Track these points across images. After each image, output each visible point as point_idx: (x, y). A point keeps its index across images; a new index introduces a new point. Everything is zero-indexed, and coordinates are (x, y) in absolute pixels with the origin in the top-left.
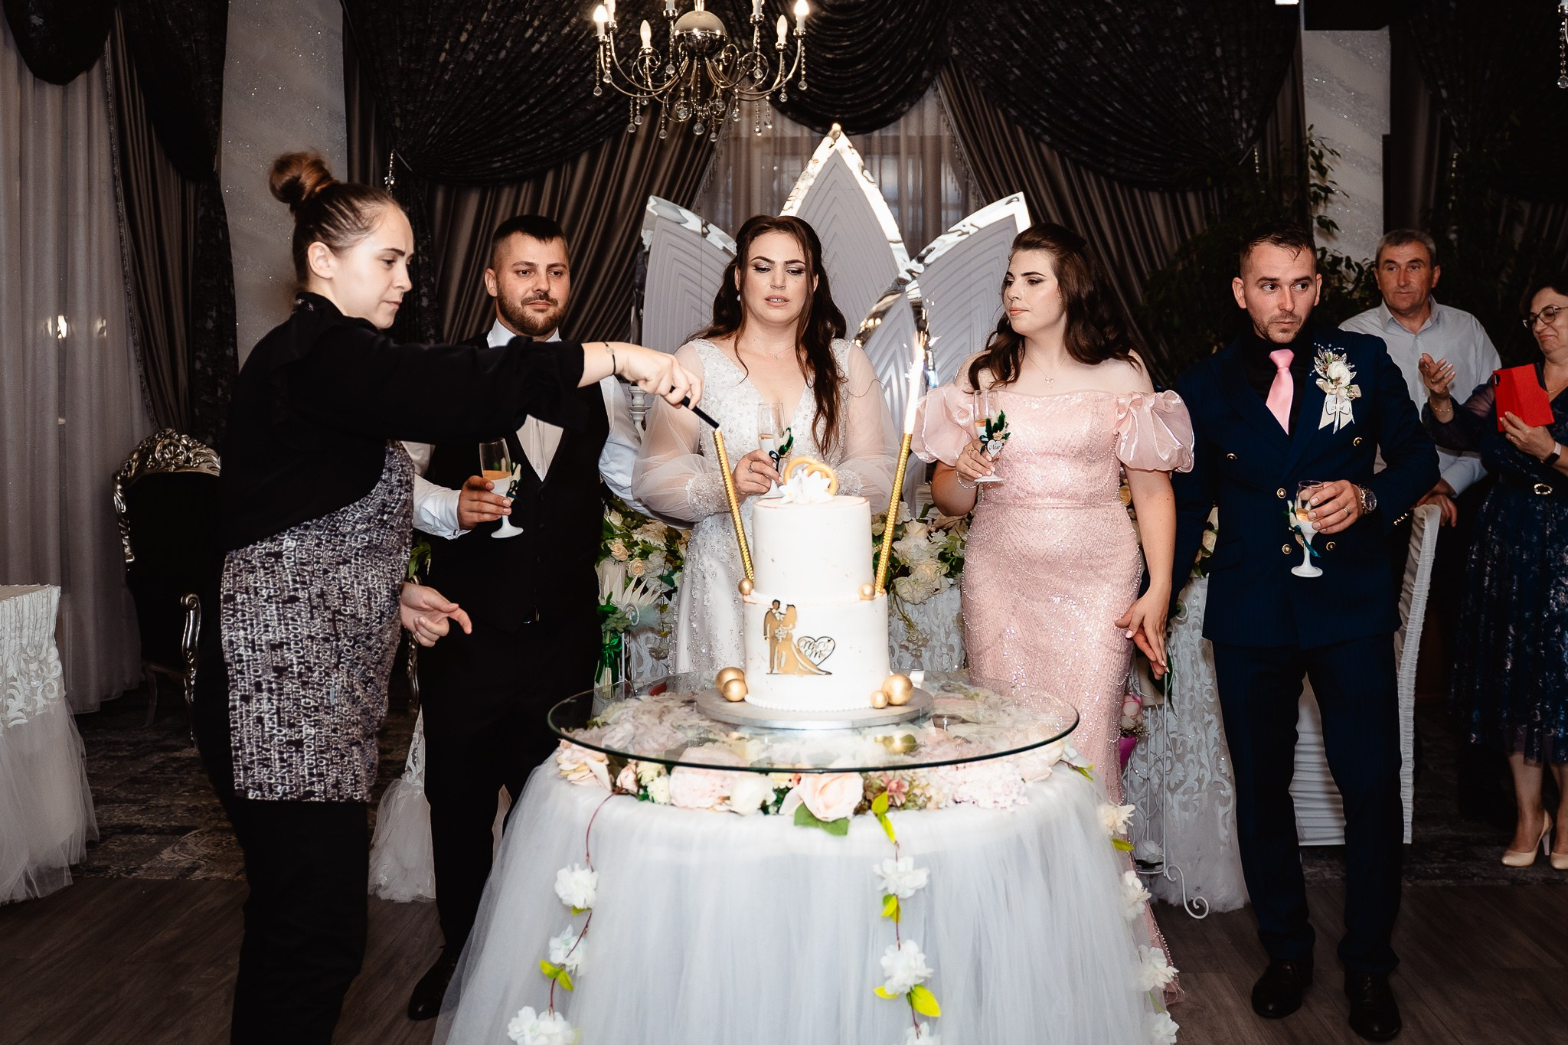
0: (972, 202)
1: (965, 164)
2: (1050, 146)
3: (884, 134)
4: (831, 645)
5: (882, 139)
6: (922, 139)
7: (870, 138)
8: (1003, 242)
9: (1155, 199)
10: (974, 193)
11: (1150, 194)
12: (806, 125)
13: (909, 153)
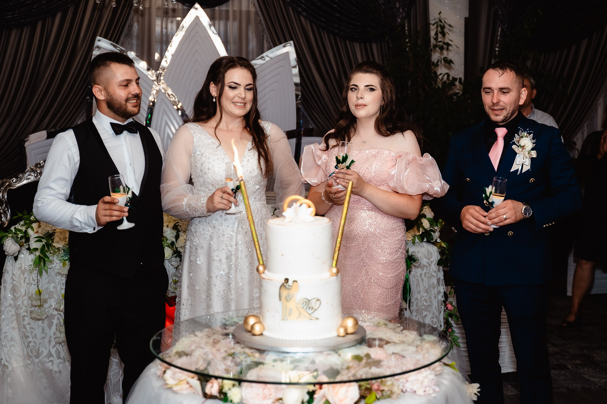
0: (266, 45)
1: (262, 25)
2: (306, 18)
3: (221, 9)
4: (318, 303)
5: (220, 11)
6: (241, 11)
7: (214, 10)
8: (283, 66)
9: (357, 46)
10: (267, 41)
11: (354, 43)
12: (180, 2)
13: (234, 19)
